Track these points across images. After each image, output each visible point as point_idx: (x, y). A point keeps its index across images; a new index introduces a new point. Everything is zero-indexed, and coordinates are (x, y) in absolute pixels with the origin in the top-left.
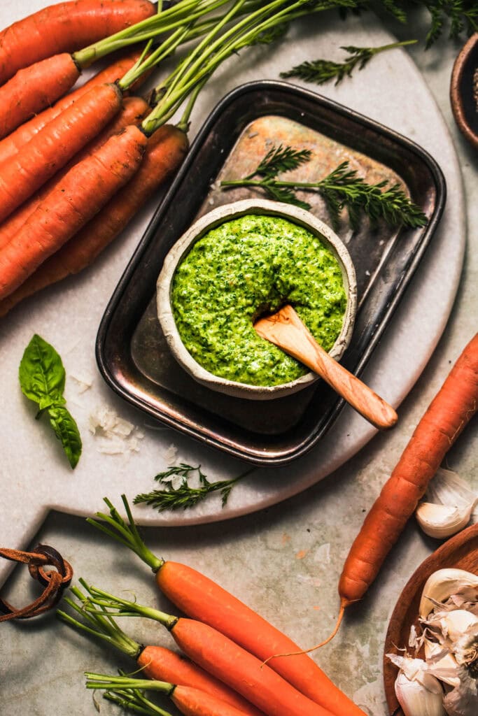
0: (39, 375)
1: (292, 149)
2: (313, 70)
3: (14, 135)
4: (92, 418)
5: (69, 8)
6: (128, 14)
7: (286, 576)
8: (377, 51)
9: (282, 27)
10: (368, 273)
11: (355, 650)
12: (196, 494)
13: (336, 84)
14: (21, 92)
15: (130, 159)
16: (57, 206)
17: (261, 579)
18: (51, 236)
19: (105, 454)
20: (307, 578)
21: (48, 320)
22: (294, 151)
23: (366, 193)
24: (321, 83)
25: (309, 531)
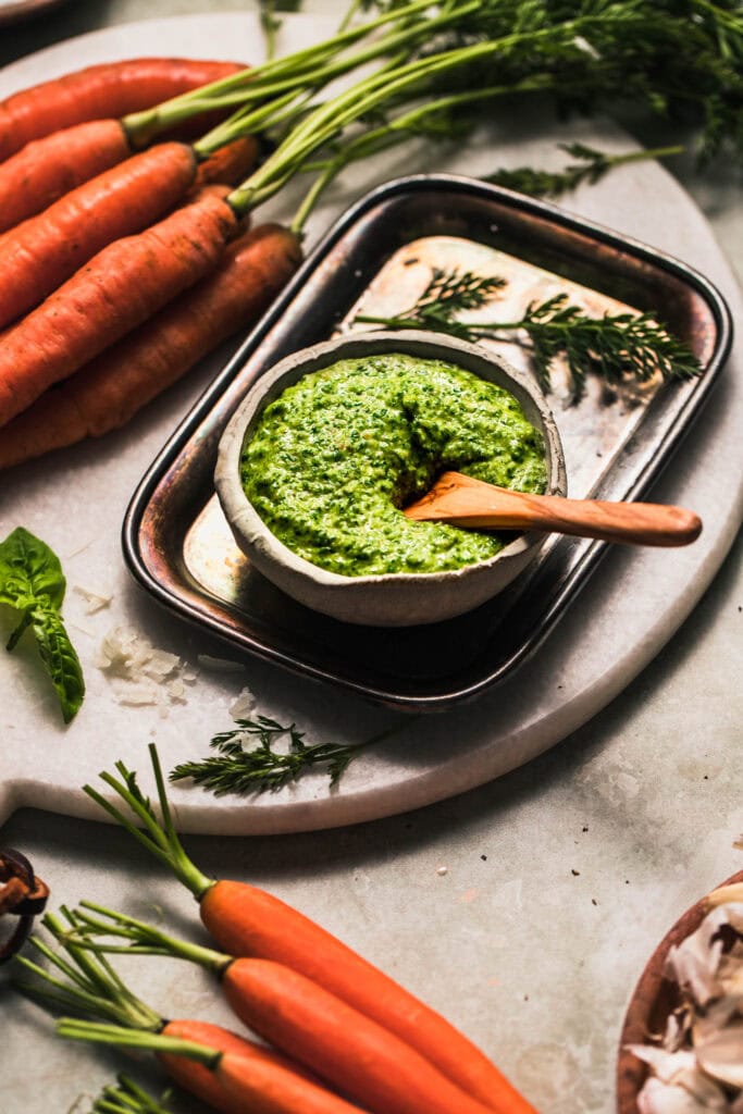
1: (474, 277)
4: (107, 643)
7: (439, 929)
8: (620, 161)
11: (565, 1054)
12: (284, 764)
14: (31, 165)
15: (205, 236)
16: (75, 292)
17: (394, 934)
18: (61, 338)
19: (126, 703)
20: (479, 932)
22: (477, 280)
25: (484, 858)
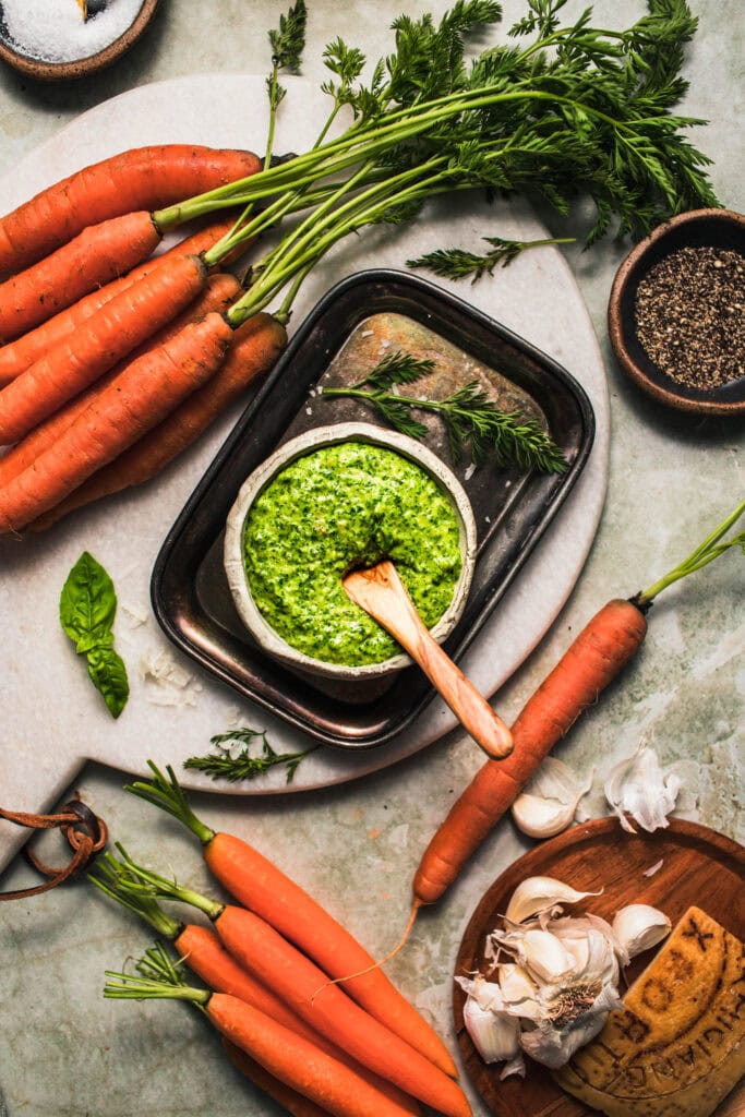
0: (82, 605)
1: (413, 357)
2: (448, 262)
3: (74, 309)
4: (143, 664)
5: (152, 155)
6: (225, 169)
7: (354, 856)
8: (527, 246)
9: (415, 204)
10: (488, 520)
11: (424, 948)
12: (257, 765)
13: (474, 282)
14: (84, 256)
15: (208, 356)
16: (109, 410)
17: (326, 857)
18: (100, 446)
19: (156, 705)
20: (378, 861)
21: (101, 537)
22: (414, 360)
23: (497, 424)
24: (455, 279)
25: (386, 807)
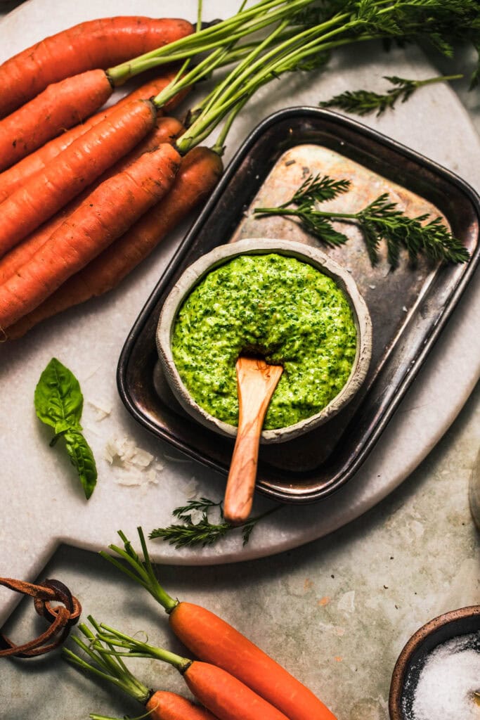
0: (55, 400)
1: (330, 178)
2: (353, 100)
3: (42, 151)
4: (109, 446)
5: (104, 24)
6: (166, 33)
7: (306, 623)
8: (422, 84)
9: (324, 55)
10: (405, 309)
11: (378, 705)
12: (217, 530)
13: (378, 115)
14: (51, 106)
15: (163, 177)
16: (84, 221)
17: (280, 626)
18: (76, 252)
19: (122, 485)
20: (330, 626)
21: (67, 344)
22: (332, 181)
23: (406, 225)
24: (362, 114)
25: (333, 577)
